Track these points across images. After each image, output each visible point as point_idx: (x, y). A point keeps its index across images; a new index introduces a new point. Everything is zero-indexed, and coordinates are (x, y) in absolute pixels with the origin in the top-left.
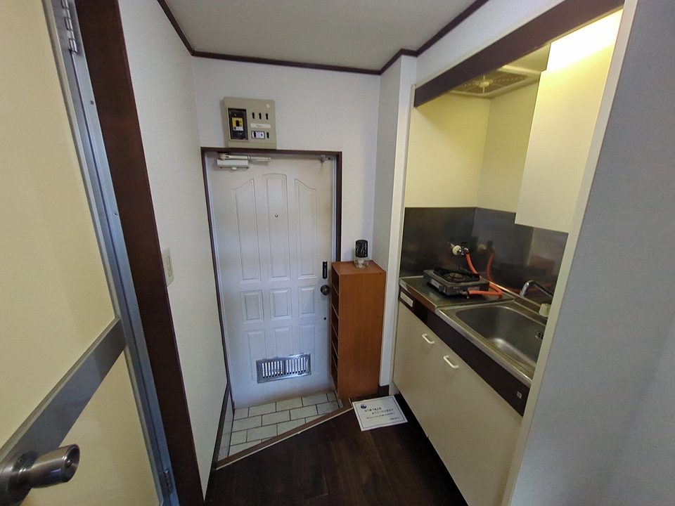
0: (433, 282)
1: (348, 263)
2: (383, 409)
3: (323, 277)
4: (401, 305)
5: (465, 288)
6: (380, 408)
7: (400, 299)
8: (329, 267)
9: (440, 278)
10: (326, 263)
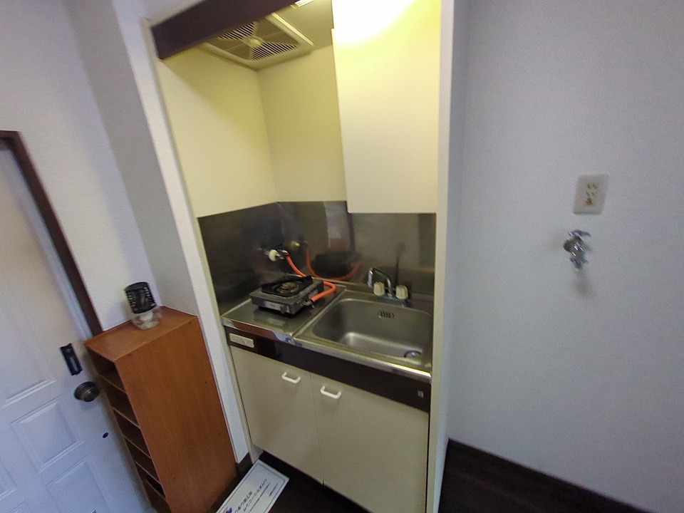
0: (269, 305)
1: (120, 328)
2: (254, 491)
3: (73, 372)
4: (235, 349)
5: (306, 298)
6: (251, 493)
7: (230, 343)
8: (79, 352)
9: (275, 297)
10: (70, 346)
